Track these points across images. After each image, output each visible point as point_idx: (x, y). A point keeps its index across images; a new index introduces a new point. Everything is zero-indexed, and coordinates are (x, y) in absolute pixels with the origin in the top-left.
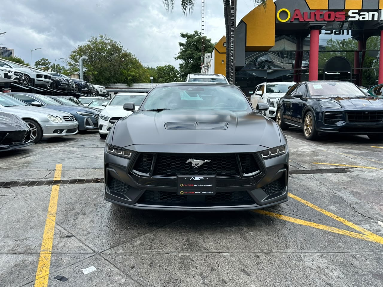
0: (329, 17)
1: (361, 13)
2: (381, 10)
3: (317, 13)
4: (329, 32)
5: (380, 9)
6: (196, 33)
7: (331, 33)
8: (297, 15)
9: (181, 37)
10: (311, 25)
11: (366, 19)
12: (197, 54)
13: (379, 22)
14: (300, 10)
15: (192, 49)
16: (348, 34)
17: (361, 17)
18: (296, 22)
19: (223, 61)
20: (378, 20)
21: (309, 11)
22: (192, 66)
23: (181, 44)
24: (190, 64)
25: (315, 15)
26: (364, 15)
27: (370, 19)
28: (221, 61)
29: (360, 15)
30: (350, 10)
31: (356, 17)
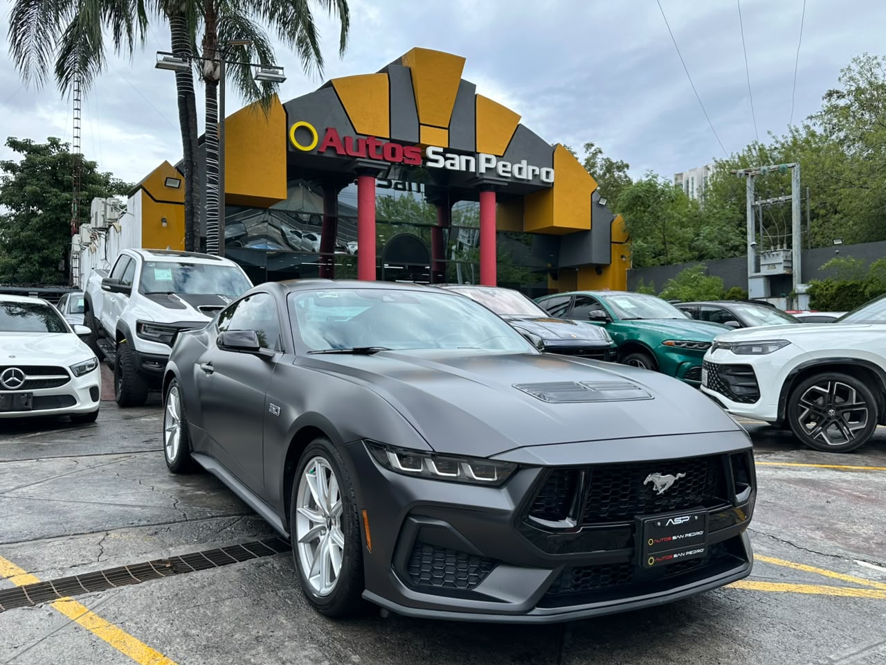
0: (393, 155)
1: (448, 155)
2: (479, 153)
3: (369, 142)
4: (385, 183)
5: (478, 151)
6: (54, 142)
7: (388, 186)
8: (331, 140)
9: (8, 147)
10: (360, 164)
11: (457, 168)
12: (56, 196)
13: (478, 175)
14: (337, 130)
15: (42, 183)
16: (419, 191)
17: (449, 162)
18: (330, 154)
19: (165, 222)
20: (475, 173)
21: (355, 137)
22: (41, 224)
23: (9, 166)
24: (37, 219)
25: (367, 146)
26: (453, 159)
27: (464, 168)
28: (160, 220)
29: (446, 159)
30: (429, 146)
31: (440, 162)
